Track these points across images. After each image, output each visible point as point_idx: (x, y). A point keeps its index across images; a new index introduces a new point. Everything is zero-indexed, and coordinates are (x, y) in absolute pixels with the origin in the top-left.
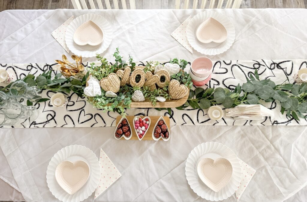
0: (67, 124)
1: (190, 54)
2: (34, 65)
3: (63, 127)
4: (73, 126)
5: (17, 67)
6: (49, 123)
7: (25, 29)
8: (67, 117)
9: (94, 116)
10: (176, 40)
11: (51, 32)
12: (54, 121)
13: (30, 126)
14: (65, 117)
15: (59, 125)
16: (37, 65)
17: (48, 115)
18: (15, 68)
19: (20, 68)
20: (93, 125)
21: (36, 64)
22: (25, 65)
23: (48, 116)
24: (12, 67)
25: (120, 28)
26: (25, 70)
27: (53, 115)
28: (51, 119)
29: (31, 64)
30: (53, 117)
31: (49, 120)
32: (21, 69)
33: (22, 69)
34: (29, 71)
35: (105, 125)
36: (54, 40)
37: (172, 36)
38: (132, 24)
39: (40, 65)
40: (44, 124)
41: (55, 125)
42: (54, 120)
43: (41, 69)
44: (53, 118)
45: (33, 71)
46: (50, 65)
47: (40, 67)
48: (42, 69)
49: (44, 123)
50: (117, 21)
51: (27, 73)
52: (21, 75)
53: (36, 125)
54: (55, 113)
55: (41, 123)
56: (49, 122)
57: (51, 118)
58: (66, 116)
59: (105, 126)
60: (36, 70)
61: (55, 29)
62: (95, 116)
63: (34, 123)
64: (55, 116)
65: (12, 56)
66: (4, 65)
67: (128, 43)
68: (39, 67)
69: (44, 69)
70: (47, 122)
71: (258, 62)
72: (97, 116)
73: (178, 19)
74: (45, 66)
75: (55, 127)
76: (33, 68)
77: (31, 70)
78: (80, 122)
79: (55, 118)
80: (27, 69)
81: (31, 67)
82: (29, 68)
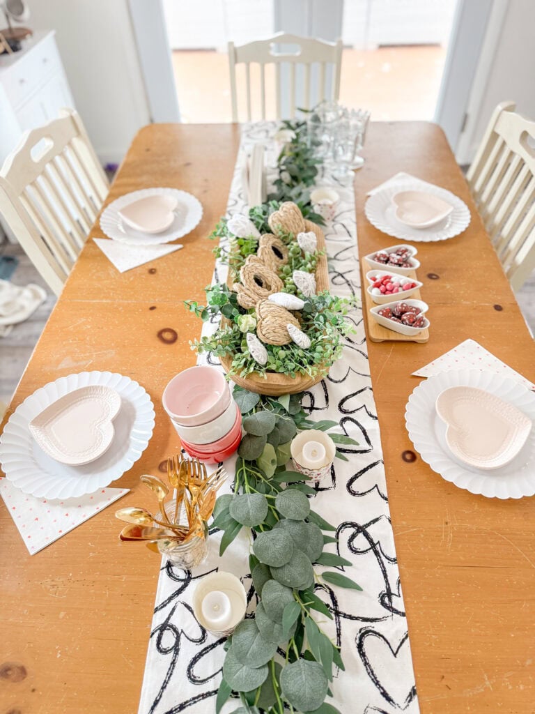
0: (376, 486)
2: (159, 619)
3: (386, 496)
4: (380, 467)
6: (379, 542)
8: (354, 487)
9: (345, 415)
12: (372, 525)
13: (398, 612)
14: (354, 494)
15: (384, 509)
16: (163, 605)
17: (351, 549)
19: (164, 688)
20: (371, 416)
21: (156, 610)
22: (153, 663)
23: (355, 551)
26: (173, 663)
27: (352, 530)
28: (367, 535)
30: (358, 531)
31: (371, 541)
32: (166, 683)
33: (170, 675)
34: (182, 636)
35: (368, 389)
39: (162, 596)
40: (385, 561)
42: (368, 525)
43: (179, 592)
44: (361, 529)
45: (183, 620)
47: (169, 595)
48: (180, 584)
49: (381, 563)
51: (188, 650)
52: (193, 680)
53: (392, 592)
54: (344, 525)
55: (384, 571)
56: (375, 542)
57: (361, 535)
58: (350, 491)
59: (371, 389)
60: (181, 608)
62: (345, 412)
63: (386, 600)
64: (353, 525)
68: (170, 599)
69: (182, 580)
70: (376, 553)
72: (345, 406)
74: (170, 575)
75: (390, 521)
76: (171, 622)
77: (177, 633)
78: (366, 446)
79: (361, 524)
80: (172, 653)
81: (166, 632)
82: (168, 639)
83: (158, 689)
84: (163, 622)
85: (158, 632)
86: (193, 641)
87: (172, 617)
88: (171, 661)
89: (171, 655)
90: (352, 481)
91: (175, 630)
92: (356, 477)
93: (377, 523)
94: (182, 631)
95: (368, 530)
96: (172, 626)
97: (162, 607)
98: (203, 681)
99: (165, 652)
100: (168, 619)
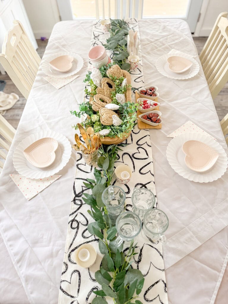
0: (150, 171)
1: (79, 78)
2: (71, 218)
3: (153, 174)
4: (151, 164)
5: (71, 245)
6: (150, 190)
7: (9, 240)
8: (142, 171)
9: (139, 146)
10: (64, 86)
11: (26, 200)
12: (148, 184)
14: (142, 174)
15: (152, 179)
16: (73, 214)
18: (72, 248)
19: (74, 240)
20: (149, 146)
21: (70, 215)
22: (70, 232)
24: (70, 253)
25: (41, 127)
26: (77, 232)
27: (141, 186)
29: (69, 223)
30: (143, 186)
32: (74, 238)
33: (76, 236)
34: (80, 224)
35: (148, 136)
36: (39, 195)
37: (60, 89)
38: (38, 118)
39: (72, 211)
41: (152, 183)
42: (146, 184)
43: (78, 209)
45: (80, 218)
46: (74, 196)
47: (75, 210)
48: (79, 206)
50: (31, 130)
51: (82, 228)
52: (84, 237)
54: (138, 184)
57: (144, 188)
58: (140, 173)
59: (149, 136)
60: (79, 214)
61: (22, 196)
64: (141, 184)
65: (51, 256)
66: (65, 268)
67: (60, 120)
68: (75, 212)
69: (79, 205)
71: (92, 44)
72: (139, 143)
73: (43, 85)
74: (75, 203)
75: (154, 183)
76: (76, 219)
77: (78, 222)
78: (146, 157)
79: (144, 184)
80: (76, 229)
81: (74, 222)
82: (75, 225)
83: (72, 240)
84: (73, 219)
85: (71, 222)
86: (84, 225)
87: (76, 218)
88: (76, 231)
89: (76, 230)
90: (141, 169)
91: (77, 221)
92: (143, 168)
93: (149, 184)
94: (80, 222)
95: (146, 186)
96: (76, 220)
97: (72, 214)
98: (88, 238)
99: (74, 229)
100: (75, 218)
